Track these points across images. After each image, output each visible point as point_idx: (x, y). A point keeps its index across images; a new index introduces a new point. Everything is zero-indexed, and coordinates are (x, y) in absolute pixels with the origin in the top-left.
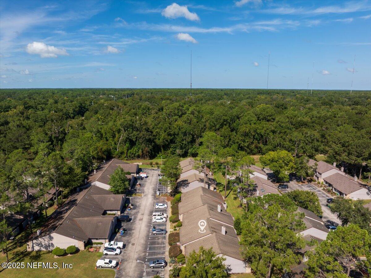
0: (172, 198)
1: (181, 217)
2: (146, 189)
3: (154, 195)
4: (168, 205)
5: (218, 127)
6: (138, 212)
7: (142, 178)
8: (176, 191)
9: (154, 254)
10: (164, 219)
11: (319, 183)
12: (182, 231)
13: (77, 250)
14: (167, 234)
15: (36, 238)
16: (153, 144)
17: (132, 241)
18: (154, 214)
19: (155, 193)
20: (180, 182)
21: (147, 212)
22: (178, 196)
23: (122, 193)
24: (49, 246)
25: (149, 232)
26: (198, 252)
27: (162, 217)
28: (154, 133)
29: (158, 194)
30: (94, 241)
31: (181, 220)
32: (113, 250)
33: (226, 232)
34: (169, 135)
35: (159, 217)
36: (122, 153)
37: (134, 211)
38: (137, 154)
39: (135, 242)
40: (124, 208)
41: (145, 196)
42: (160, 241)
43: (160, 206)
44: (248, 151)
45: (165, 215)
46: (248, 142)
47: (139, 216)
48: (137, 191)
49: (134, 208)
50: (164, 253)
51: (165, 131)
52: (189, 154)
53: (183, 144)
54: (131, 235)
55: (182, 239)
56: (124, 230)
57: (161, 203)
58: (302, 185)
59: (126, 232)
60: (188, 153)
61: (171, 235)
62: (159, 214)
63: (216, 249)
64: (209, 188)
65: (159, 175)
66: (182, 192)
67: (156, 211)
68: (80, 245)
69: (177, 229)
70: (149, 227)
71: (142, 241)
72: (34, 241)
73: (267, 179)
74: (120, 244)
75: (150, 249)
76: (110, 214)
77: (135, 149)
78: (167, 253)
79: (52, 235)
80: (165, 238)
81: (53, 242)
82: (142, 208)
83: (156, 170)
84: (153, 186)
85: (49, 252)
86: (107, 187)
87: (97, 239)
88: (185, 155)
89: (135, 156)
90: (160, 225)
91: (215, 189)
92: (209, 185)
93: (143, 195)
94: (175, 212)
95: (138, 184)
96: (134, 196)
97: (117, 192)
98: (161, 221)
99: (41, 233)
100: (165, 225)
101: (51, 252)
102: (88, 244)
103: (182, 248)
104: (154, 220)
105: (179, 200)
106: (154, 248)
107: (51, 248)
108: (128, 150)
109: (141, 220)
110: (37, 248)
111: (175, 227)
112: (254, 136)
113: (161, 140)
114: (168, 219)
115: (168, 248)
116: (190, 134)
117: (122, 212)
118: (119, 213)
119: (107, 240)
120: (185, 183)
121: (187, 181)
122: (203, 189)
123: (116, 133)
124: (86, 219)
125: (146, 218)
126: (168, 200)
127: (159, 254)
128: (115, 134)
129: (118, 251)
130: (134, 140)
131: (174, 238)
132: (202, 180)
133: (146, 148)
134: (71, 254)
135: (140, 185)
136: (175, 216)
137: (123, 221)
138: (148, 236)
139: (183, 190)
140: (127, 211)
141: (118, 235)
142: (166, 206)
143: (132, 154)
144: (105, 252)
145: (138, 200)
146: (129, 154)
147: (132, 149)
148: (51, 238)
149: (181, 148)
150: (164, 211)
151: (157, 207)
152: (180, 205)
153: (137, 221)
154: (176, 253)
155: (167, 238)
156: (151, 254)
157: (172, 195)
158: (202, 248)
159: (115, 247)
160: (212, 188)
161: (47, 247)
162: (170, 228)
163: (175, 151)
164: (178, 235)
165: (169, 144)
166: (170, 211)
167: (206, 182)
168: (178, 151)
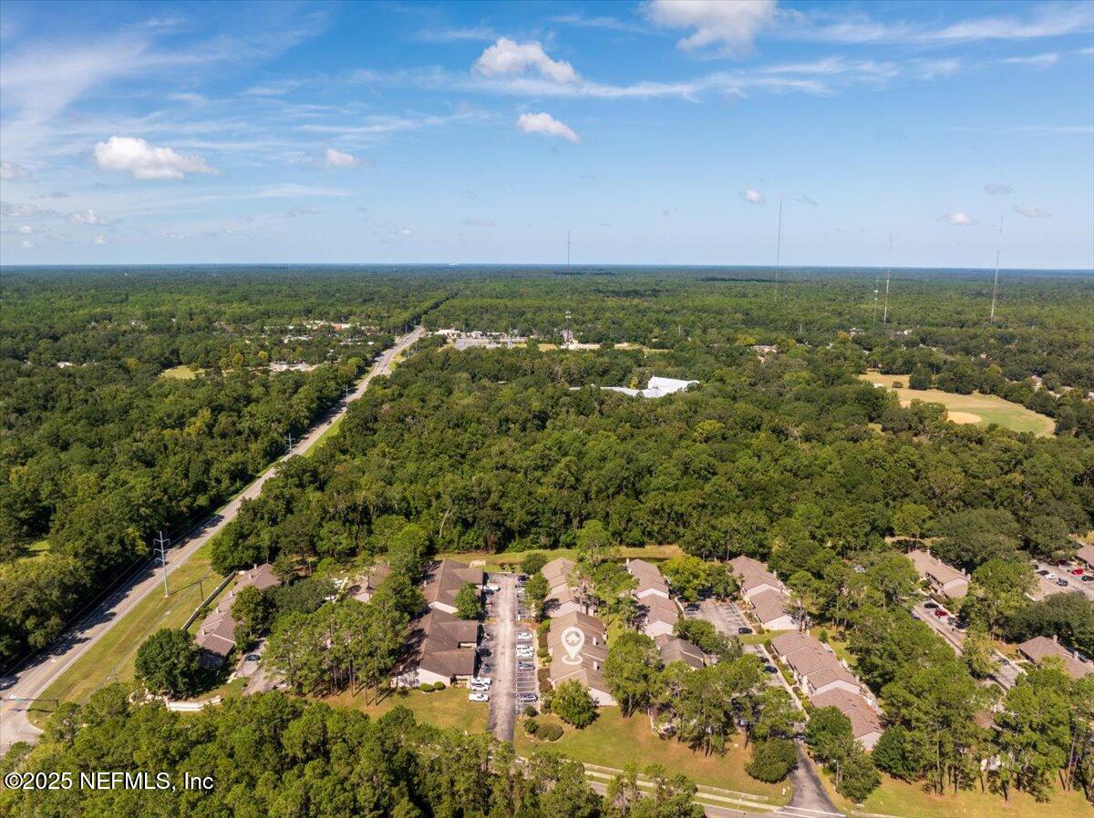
0: (538, 625)
1: (550, 651)
2: (500, 610)
3: (514, 620)
4: (534, 635)
5: (611, 491)
6: (497, 644)
7: (491, 593)
8: (543, 617)
9: (524, 690)
10: (531, 654)
11: (744, 603)
12: (553, 666)
13: (444, 687)
14: (536, 670)
15: (401, 674)
16: (503, 529)
17: (498, 677)
18: (518, 646)
19: (515, 616)
20: (549, 601)
21: (508, 644)
22: (545, 623)
23: (474, 619)
24: (414, 682)
25: (514, 667)
26: (567, 683)
27: (528, 650)
28: (505, 511)
29: (519, 619)
30: (458, 677)
31: (551, 655)
32: (480, 685)
33: (598, 668)
34: (529, 513)
35: (525, 651)
36: (451, 542)
37: (491, 644)
38: (475, 543)
39: (502, 678)
40: (479, 639)
41: (502, 621)
42: (528, 677)
43: (523, 636)
44: (660, 538)
45: (531, 648)
46: (658, 524)
47: (500, 650)
48: (490, 614)
49: (492, 639)
50: (534, 689)
51: (522, 508)
52: (561, 544)
53: (551, 528)
54: (495, 671)
55: (552, 674)
56: (486, 665)
57: (524, 631)
58: (721, 605)
59: (489, 667)
60: (559, 542)
61: (540, 671)
62: (524, 646)
63: (584, 683)
64: (587, 612)
65: (516, 587)
66: (551, 616)
67: (520, 643)
68: (446, 681)
69: (547, 664)
70: (514, 662)
71: (509, 677)
72: (399, 677)
73: (667, 597)
74: (488, 680)
75: (518, 685)
76: (465, 647)
77: (471, 535)
78: (537, 689)
79: (419, 670)
80: (533, 674)
81: (419, 678)
82: (501, 638)
83: (510, 576)
84: (510, 605)
85: (414, 688)
86: (452, 610)
87: (462, 675)
88: (554, 546)
89: (471, 547)
90: (525, 660)
91: (596, 611)
92: (587, 607)
93: (498, 619)
94: (544, 644)
95: (488, 602)
96: (486, 621)
97: (467, 618)
98: (527, 655)
99: (404, 669)
100: (532, 660)
101: (417, 688)
102: (454, 680)
103: (553, 683)
104: (518, 655)
105: (548, 630)
106: (523, 685)
107: (416, 685)
108: (460, 537)
109: (503, 654)
110: (401, 684)
111: (544, 662)
112: (669, 514)
113: (516, 523)
114: (535, 653)
115: (538, 684)
116: (562, 512)
117: (479, 644)
118: (475, 645)
119: (472, 677)
120: (554, 603)
121: (557, 600)
122: (579, 614)
123: (433, 499)
124: (445, 653)
125: (508, 652)
126: (533, 627)
127: (528, 689)
128: (430, 501)
129: (486, 687)
130: (470, 520)
131: (544, 674)
132: (577, 600)
133: (492, 537)
134: (439, 689)
135: (491, 603)
136: (543, 650)
137: (483, 655)
138: (514, 673)
139: (552, 613)
140: (484, 643)
141: (481, 671)
142: (531, 636)
143: (467, 543)
144: (474, 688)
145: (493, 628)
146: (461, 544)
147: (467, 535)
148: (417, 674)
149: (549, 535)
150: (529, 643)
151: (520, 637)
152: (550, 635)
153: (499, 655)
154: (546, 688)
155: (536, 674)
156: (519, 690)
157: (537, 621)
158: (570, 680)
159: (483, 683)
160: (591, 612)
161: (411, 683)
162: (538, 663)
163: (538, 538)
164: (548, 670)
165: (528, 528)
166: (536, 643)
167: (584, 603)
168: (543, 540)
